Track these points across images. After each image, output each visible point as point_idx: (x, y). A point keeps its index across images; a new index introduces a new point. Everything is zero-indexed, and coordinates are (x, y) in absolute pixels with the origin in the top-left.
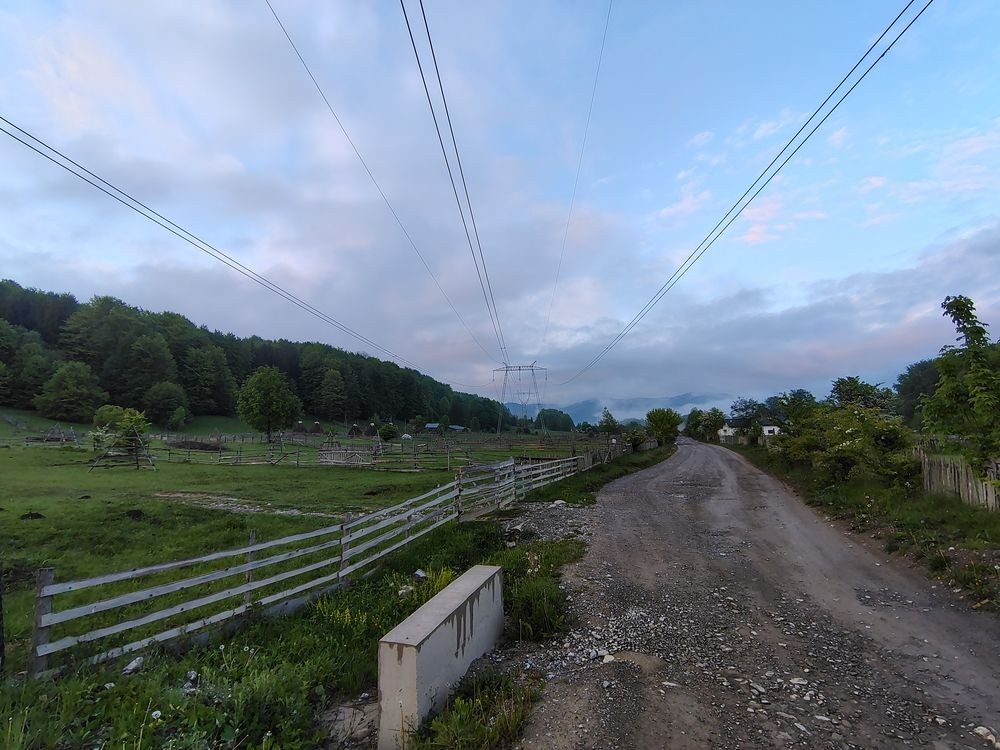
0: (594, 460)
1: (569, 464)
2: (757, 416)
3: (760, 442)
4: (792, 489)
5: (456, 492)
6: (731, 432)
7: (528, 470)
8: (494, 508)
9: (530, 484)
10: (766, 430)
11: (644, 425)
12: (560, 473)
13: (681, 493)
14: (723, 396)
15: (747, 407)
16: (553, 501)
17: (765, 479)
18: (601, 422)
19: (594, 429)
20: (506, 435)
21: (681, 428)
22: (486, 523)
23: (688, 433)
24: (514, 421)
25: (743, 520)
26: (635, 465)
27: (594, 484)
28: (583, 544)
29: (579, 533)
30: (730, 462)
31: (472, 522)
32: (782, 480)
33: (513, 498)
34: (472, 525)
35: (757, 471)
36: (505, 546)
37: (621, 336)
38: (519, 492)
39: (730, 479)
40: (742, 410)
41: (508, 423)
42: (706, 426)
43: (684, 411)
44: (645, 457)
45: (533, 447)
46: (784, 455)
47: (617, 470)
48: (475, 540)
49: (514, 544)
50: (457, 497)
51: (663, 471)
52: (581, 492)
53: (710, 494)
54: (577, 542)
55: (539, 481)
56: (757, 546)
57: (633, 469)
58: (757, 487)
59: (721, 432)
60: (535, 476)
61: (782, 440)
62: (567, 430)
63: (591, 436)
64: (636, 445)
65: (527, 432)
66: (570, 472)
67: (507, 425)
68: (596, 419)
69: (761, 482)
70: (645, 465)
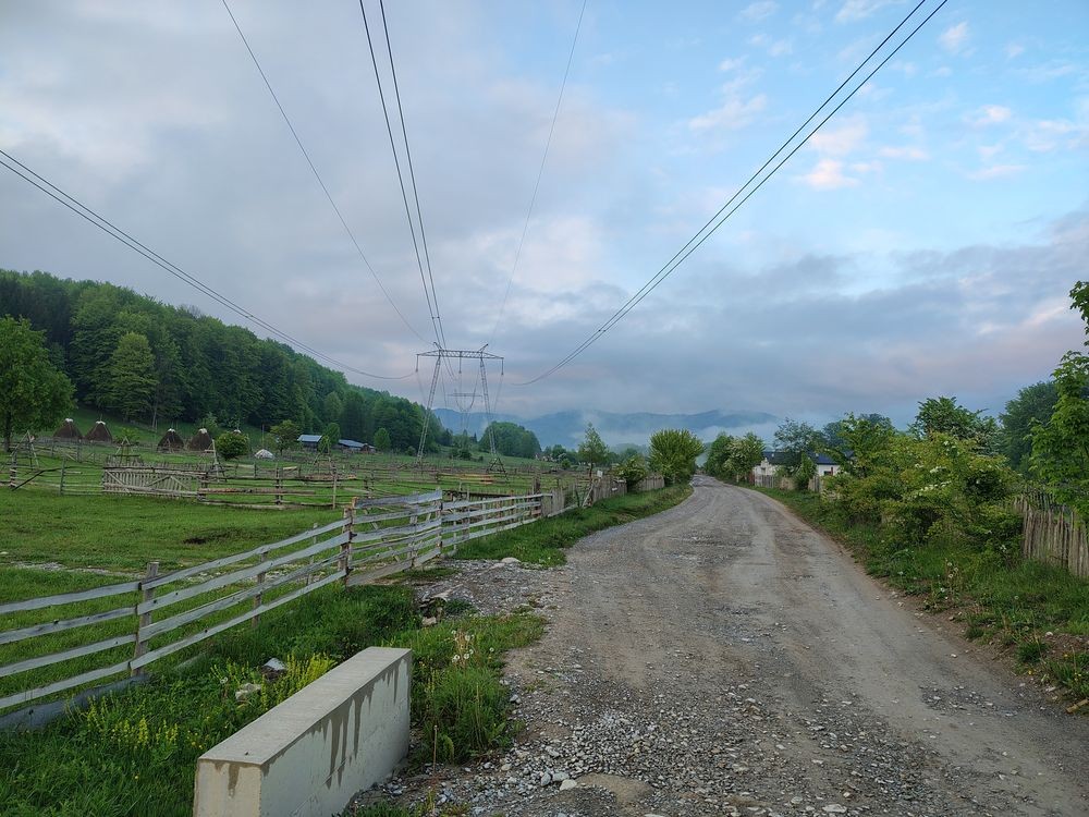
0: (568, 500)
1: (529, 504)
2: (811, 448)
3: (811, 486)
4: (851, 553)
5: (344, 538)
6: (771, 470)
7: (463, 510)
8: (406, 566)
9: (465, 532)
10: (821, 470)
11: (646, 454)
12: (514, 517)
13: (693, 554)
14: (765, 418)
15: (797, 436)
16: (500, 558)
17: (815, 539)
18: (583, 447)
19: (572, 458)
20: (432, 460)
21: (700, 461)
22: (391, 589)
23: (710, 471)
24: (446, 439)
25: (778, 593)
26: (628, 511)
27: (565, 536)
28: (542, 622)
29: (536, 605)
30: (766, 513)
31: (367, 586)
32: (837, 541)
33: (437, 552)
34: (367, 591)
35: (803, 526)
36: (419, 625)
37: (620, 315)
38: (447, 543)
39: (764, 538)
40: (790, 439)
41: (437, 441)
42: (737, 460)
43: (707, 436)
44: (644, 501)
45: (474, 479)
46: (844, 505)
47: (603, 517)
48: (370, 614)
49: (433, 620)
50: (345, 546)
51: (668, 523)
52: (544, 547)
53: (733, 556)
54: (533, 619)
55: (480, 528)
56: (795, 630)
57: (626, 517)
58: (802, 549)
59: (757, 471)
60: (474, 520)
61: (842, 482)
62: (530, 456)
63: (566, 467)
64: (632, 484)
65: (466, 456)
66: (530, 517)
67: (434, 444)
68: (575, 443)
69: (808, 542)
70: (643, 512)
